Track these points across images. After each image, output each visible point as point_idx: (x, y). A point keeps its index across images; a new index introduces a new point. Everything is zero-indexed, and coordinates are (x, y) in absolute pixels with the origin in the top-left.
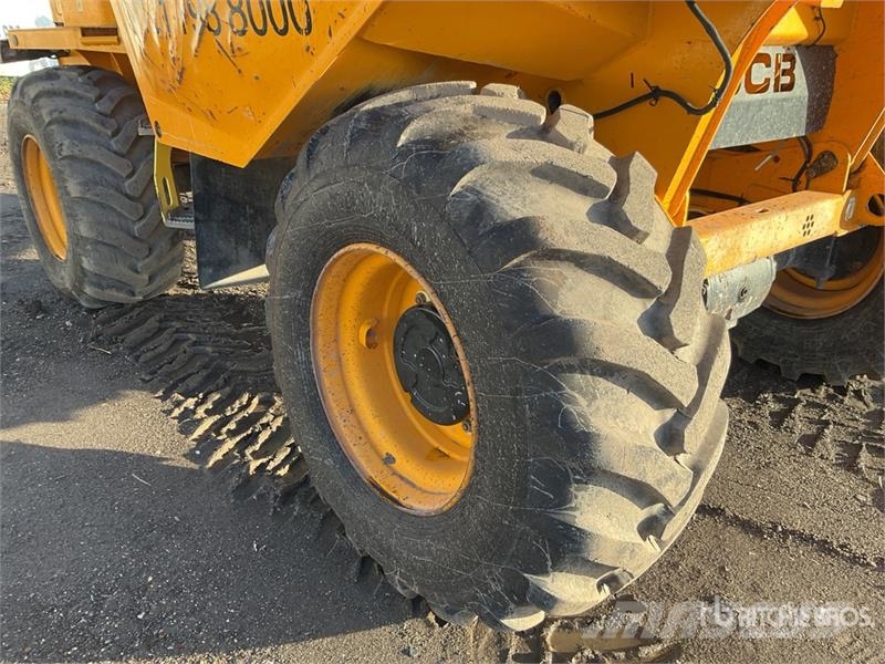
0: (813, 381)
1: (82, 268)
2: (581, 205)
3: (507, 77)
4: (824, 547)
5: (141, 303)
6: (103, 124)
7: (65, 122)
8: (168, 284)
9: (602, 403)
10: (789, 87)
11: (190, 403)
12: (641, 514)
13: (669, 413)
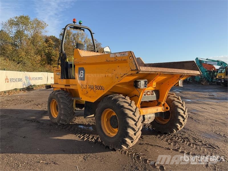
0: (165, 134)
1: (60, 118)
2: (127, 104)
3: (121, 94)
4: (160, 147)
5: (67, 125)
6: (67, 98)
7: (61, 97)
8: (70, 122)
9: (129, 120)
10: (153, 95)
11: (79, 135)
12: (134, 132)
13: (136, 122)
